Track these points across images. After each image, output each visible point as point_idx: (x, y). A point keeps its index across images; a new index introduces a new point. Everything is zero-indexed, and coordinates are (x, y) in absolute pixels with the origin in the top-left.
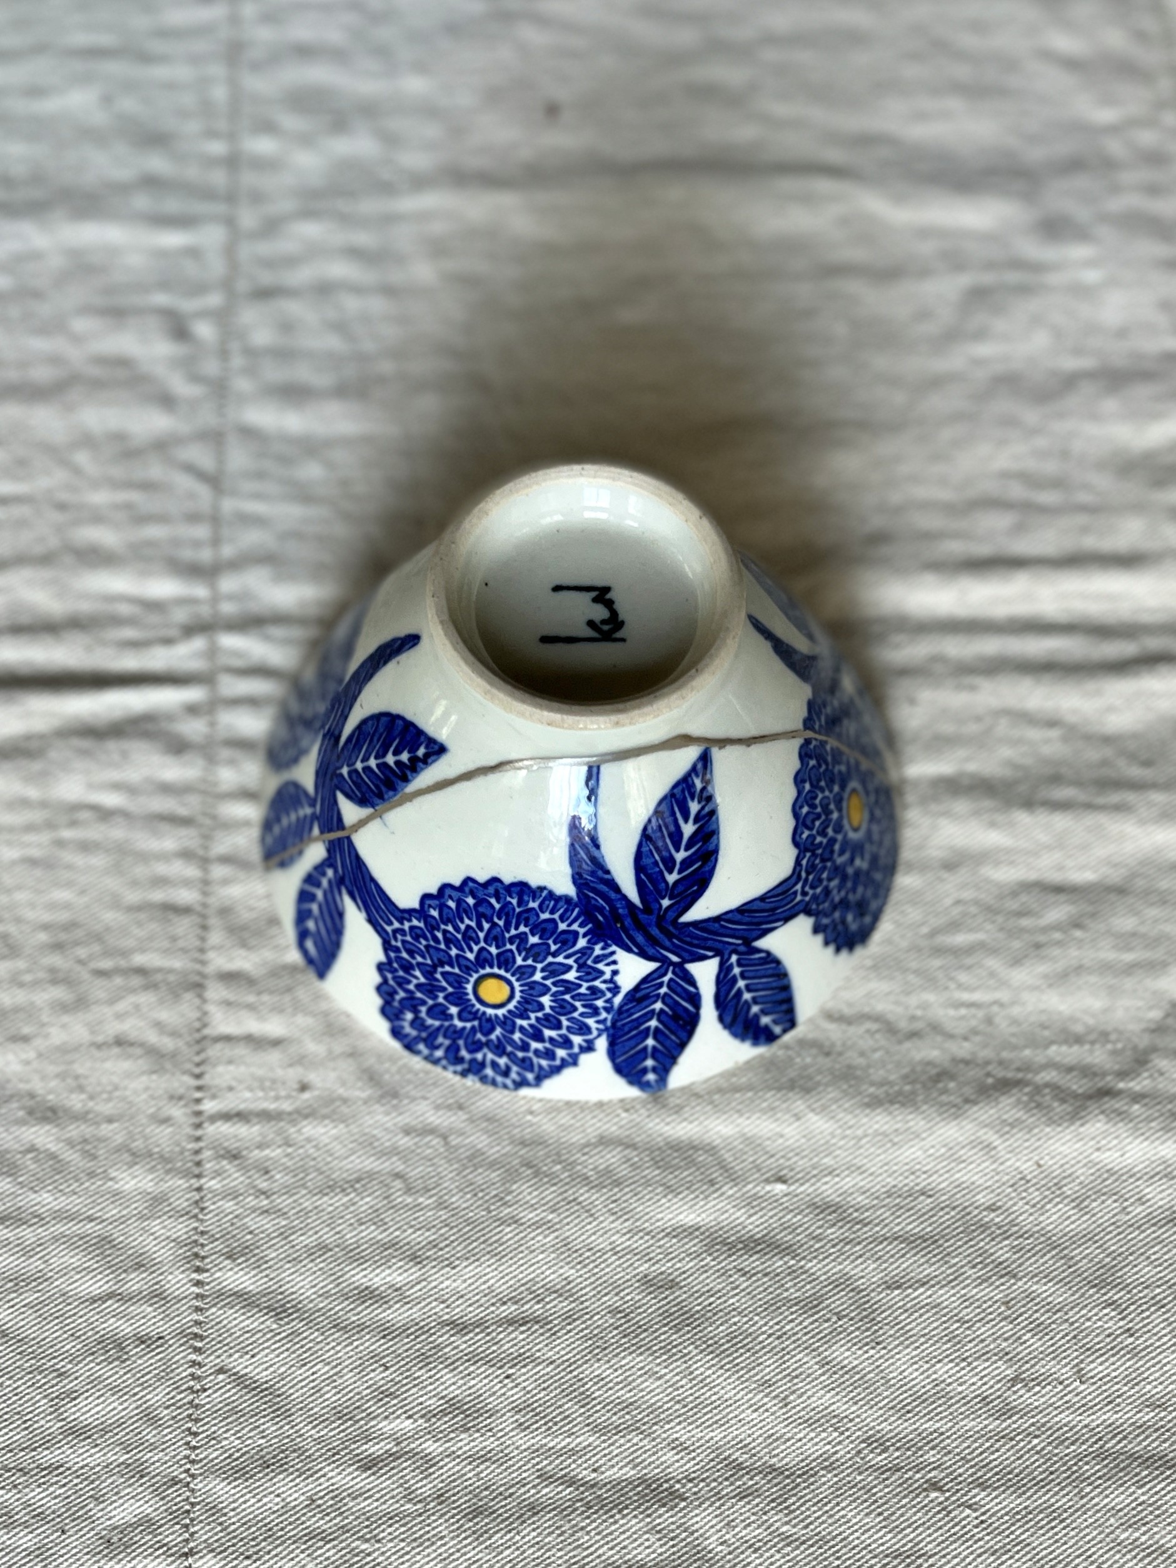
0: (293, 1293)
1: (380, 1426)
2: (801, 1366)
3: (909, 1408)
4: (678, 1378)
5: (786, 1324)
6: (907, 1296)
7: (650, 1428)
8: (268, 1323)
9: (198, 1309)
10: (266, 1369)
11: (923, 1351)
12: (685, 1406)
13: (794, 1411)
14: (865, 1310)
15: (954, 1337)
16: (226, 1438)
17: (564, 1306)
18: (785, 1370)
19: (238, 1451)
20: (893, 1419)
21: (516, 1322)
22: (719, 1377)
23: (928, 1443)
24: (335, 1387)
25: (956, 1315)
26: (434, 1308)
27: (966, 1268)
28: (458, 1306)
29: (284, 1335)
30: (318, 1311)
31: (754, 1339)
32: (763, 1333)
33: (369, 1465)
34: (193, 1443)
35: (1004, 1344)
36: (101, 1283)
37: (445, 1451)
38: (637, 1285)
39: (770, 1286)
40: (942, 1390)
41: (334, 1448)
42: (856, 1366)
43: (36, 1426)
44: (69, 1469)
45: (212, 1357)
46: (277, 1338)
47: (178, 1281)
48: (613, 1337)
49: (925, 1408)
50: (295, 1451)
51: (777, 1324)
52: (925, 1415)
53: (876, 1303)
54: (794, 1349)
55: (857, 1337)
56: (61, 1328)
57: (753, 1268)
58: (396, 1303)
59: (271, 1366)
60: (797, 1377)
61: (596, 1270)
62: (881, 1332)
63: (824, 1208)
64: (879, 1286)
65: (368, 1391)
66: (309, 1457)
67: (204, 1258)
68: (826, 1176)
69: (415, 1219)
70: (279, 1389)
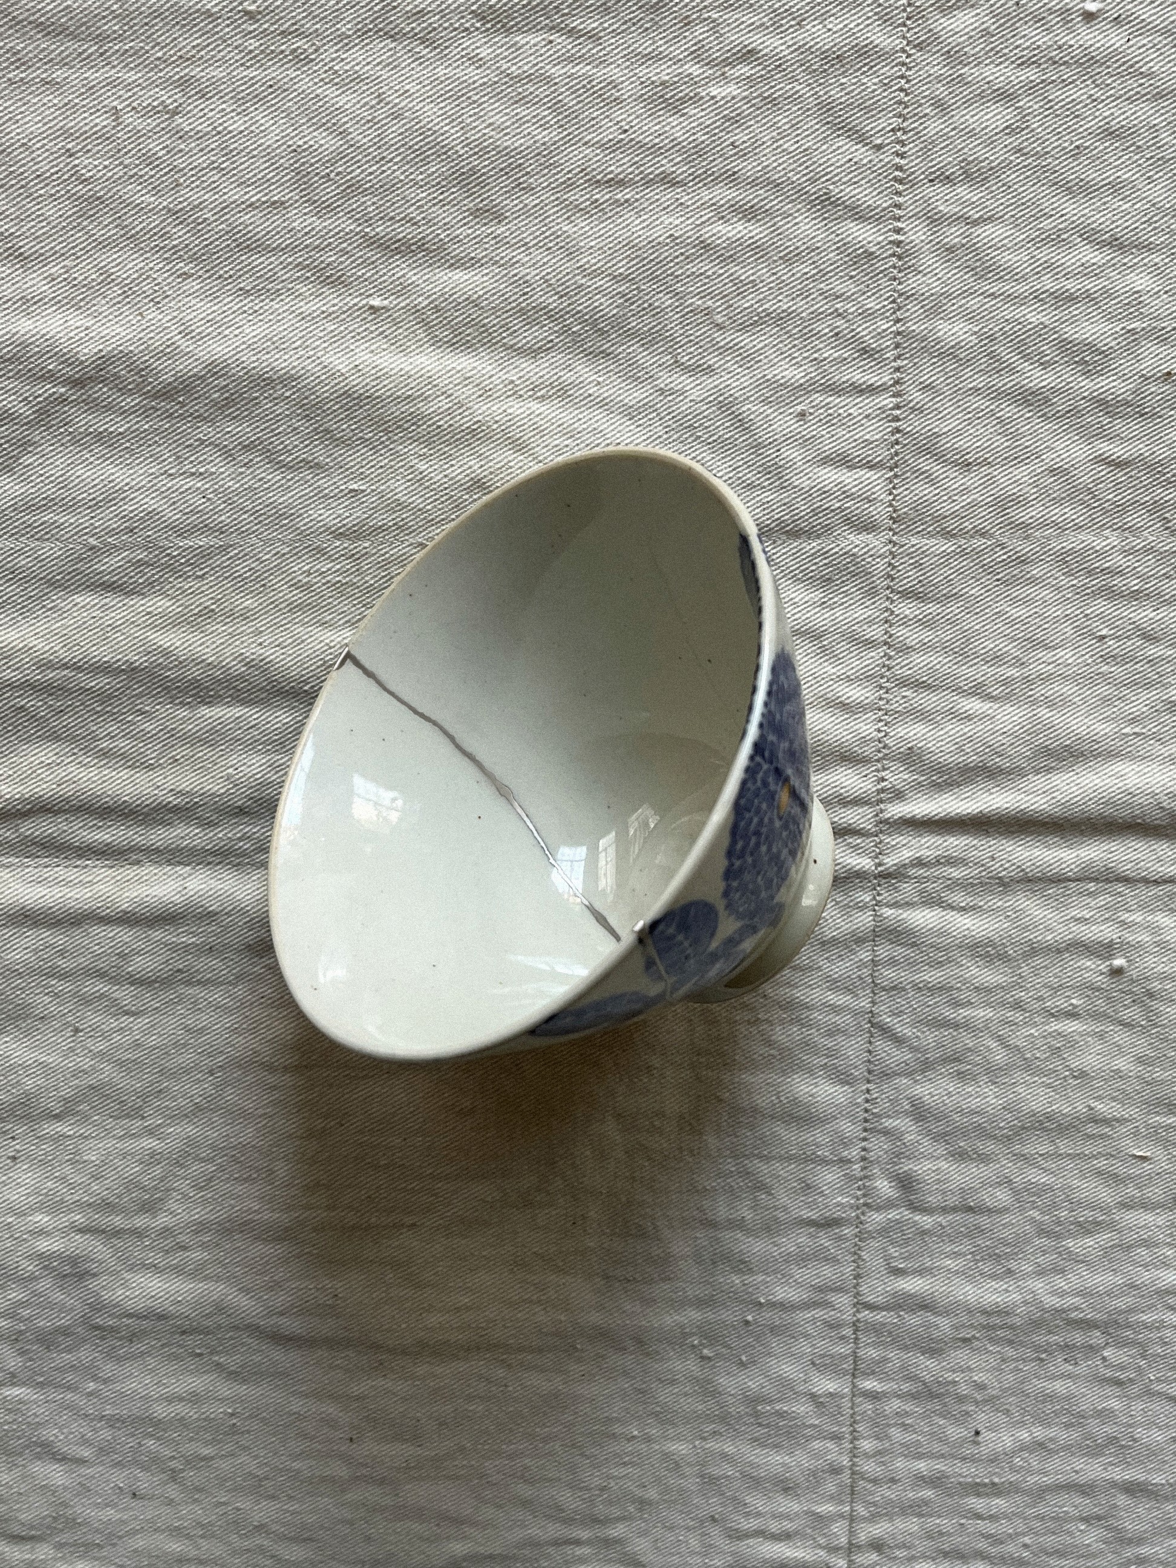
0: (815, 219)
1: (739, 91)
2: (364, 131)
3: (270, 90)
4: (474, 124)
5: (375, 171)
6: (266, 194)
7: (501, 79)
8: (837, 191)
9: (898, 206)
10: (839, 148)
11: (255, 142)
12: (469, 98)
13: (372, 90)
14: (305, 183)
15: (227, 154)
16: (875, 84)
17: (572, 196)
18: (379, 128)
19: (865, 72)
20: (285, 80)
21: (617, 182)
22: (438, 124)
23: (255, 57)
24: (778, 128)
25: (224, 175)
26: (690, 199)
27: (212, 219)
28: (668, 200)
29: (823, 179)
30: (793, 201)
31: (404, 158)
32: (396, 163)
33: (749, 55)
34: (903, 81)
35: (182, 146)
36: (984, 235)
37: (682, 65)
38: (507, 214)
39: (388, 207)
40: (240, 106)
41: (780, 72)
42: (315, 130)
43: (1042, 104)
44: (1013, 62)
45: (886, 160)
46: (829, 176)
47: (916, 234)
48: (531, 165)
49: (256, 90)
50: (815, 71)
51: (384, 171)
52: (257, 82)
53: (295, 189)
54: (370, 147)
55: (313, 157)
56: (1019, 194)
57: (403, 225)
58: (722, 206)
59: (834, 151)
60: (368, 121)
61: (544, 229)
62: (292, 161)
63: (334, 280)
64: (291, 205)
65: (749, 123)
66: (802, 65)
67: (893, 255)
68: (333, 312)
69: (705, 284)
70: (828, 129)
